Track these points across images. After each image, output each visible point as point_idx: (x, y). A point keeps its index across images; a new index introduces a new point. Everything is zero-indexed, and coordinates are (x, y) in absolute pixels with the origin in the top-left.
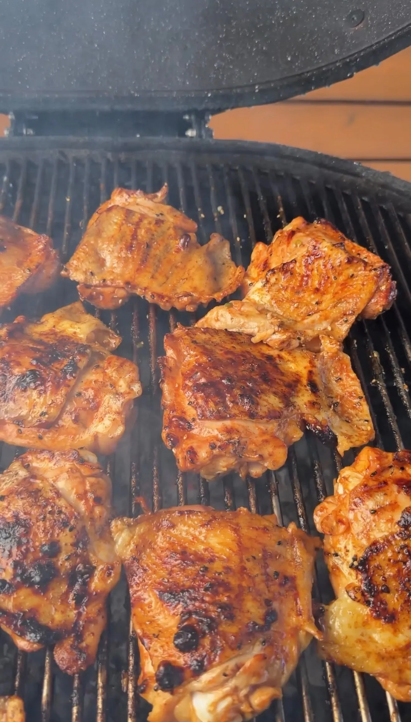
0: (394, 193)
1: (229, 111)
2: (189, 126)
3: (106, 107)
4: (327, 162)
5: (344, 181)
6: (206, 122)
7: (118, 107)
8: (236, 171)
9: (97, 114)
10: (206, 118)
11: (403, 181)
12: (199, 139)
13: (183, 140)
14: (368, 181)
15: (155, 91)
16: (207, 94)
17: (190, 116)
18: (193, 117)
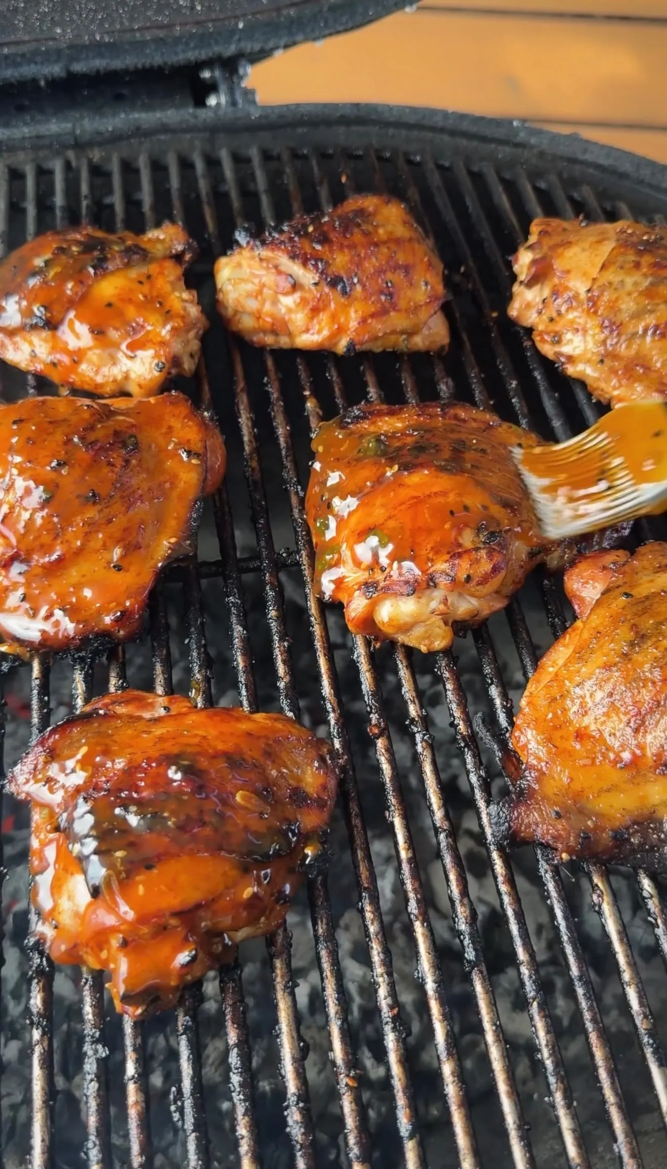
0: (591, 171)
1: (279, 54)
2: (212, 88)
3: (56, 70)
4: (465, 126)
5: (500, 156)
6: (241, 78)
7: (78, 67)
8: (305, 157)
9: (42, 83)
10: (241, 71)
11: (603, 147)
12: (231, 109)
13: (202, 113)
14: (542, 154)
15: (139, 29)
16: (237, 24)
17: (212, 71)
18: (217, 73)
